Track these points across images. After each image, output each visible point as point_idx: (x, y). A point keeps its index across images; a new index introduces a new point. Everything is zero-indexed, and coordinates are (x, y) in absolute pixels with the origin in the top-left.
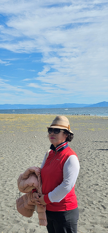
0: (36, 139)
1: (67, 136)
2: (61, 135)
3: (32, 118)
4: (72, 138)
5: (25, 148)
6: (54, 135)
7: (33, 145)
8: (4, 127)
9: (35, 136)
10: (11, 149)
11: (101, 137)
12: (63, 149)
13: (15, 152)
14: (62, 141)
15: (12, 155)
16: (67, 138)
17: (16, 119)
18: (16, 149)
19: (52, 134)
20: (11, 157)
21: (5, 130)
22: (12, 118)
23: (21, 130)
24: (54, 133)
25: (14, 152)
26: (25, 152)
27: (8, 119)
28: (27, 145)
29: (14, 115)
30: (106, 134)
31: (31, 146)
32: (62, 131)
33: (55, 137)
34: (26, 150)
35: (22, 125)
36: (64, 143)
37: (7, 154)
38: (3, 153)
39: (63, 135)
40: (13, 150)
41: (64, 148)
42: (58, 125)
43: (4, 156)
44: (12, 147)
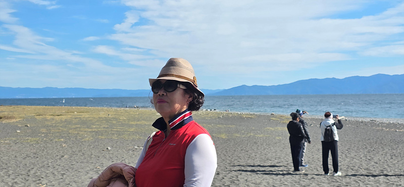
0: (111, 152)
1: (191, 99)
2: (178, 95)
3: (102, 115)
4: (202, 103)
5: (88, 169)
6: (165, 94)
7: (104, 162)
8: (44, 130)
9: (109, 148)
10: (60, 170)
11: (239, 149)
12: (182, 124)
13: (68, 176)
14: (182, 108)
15: (61, 180)
16: (190, 102)
17: (69, 116)
18: (70, 170)
19: (161, 92)
20: (59, 184)
21: (46, 136)
22: (59, 114)
23: (79, 137)
24: (163, 90)
25: (65, 176)
26: (89, 175)
27: (52, 115)
28: (92, 163)
29: (64, 109)
30: (249, 144)
31: (99, 166)
32: (181, 87)
33: (166, 100)
34: (91, 173)
35: (80, 128)
36: (185, 112)
37: (51, 178)
38: (43, 176)
39: (184, 95)
40: (62, 173)
41: (186, 122)
42: (172, 75)
43: (43, 183)
44: (60, 167)
